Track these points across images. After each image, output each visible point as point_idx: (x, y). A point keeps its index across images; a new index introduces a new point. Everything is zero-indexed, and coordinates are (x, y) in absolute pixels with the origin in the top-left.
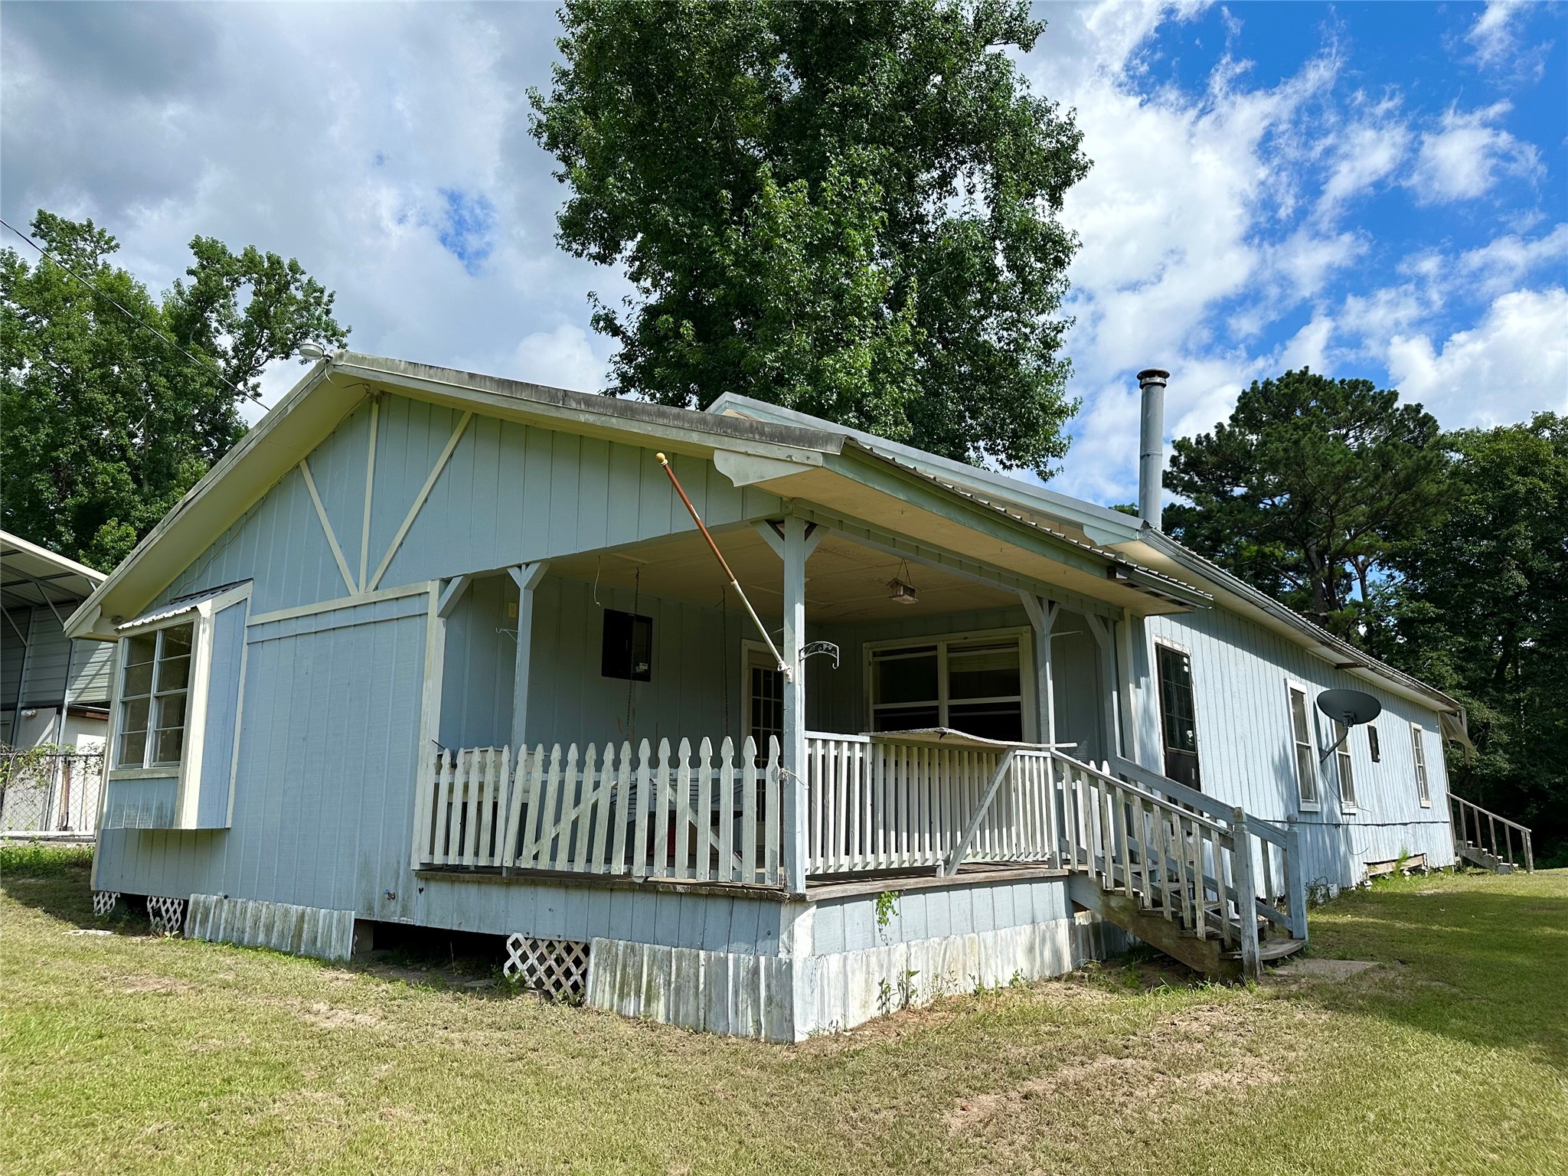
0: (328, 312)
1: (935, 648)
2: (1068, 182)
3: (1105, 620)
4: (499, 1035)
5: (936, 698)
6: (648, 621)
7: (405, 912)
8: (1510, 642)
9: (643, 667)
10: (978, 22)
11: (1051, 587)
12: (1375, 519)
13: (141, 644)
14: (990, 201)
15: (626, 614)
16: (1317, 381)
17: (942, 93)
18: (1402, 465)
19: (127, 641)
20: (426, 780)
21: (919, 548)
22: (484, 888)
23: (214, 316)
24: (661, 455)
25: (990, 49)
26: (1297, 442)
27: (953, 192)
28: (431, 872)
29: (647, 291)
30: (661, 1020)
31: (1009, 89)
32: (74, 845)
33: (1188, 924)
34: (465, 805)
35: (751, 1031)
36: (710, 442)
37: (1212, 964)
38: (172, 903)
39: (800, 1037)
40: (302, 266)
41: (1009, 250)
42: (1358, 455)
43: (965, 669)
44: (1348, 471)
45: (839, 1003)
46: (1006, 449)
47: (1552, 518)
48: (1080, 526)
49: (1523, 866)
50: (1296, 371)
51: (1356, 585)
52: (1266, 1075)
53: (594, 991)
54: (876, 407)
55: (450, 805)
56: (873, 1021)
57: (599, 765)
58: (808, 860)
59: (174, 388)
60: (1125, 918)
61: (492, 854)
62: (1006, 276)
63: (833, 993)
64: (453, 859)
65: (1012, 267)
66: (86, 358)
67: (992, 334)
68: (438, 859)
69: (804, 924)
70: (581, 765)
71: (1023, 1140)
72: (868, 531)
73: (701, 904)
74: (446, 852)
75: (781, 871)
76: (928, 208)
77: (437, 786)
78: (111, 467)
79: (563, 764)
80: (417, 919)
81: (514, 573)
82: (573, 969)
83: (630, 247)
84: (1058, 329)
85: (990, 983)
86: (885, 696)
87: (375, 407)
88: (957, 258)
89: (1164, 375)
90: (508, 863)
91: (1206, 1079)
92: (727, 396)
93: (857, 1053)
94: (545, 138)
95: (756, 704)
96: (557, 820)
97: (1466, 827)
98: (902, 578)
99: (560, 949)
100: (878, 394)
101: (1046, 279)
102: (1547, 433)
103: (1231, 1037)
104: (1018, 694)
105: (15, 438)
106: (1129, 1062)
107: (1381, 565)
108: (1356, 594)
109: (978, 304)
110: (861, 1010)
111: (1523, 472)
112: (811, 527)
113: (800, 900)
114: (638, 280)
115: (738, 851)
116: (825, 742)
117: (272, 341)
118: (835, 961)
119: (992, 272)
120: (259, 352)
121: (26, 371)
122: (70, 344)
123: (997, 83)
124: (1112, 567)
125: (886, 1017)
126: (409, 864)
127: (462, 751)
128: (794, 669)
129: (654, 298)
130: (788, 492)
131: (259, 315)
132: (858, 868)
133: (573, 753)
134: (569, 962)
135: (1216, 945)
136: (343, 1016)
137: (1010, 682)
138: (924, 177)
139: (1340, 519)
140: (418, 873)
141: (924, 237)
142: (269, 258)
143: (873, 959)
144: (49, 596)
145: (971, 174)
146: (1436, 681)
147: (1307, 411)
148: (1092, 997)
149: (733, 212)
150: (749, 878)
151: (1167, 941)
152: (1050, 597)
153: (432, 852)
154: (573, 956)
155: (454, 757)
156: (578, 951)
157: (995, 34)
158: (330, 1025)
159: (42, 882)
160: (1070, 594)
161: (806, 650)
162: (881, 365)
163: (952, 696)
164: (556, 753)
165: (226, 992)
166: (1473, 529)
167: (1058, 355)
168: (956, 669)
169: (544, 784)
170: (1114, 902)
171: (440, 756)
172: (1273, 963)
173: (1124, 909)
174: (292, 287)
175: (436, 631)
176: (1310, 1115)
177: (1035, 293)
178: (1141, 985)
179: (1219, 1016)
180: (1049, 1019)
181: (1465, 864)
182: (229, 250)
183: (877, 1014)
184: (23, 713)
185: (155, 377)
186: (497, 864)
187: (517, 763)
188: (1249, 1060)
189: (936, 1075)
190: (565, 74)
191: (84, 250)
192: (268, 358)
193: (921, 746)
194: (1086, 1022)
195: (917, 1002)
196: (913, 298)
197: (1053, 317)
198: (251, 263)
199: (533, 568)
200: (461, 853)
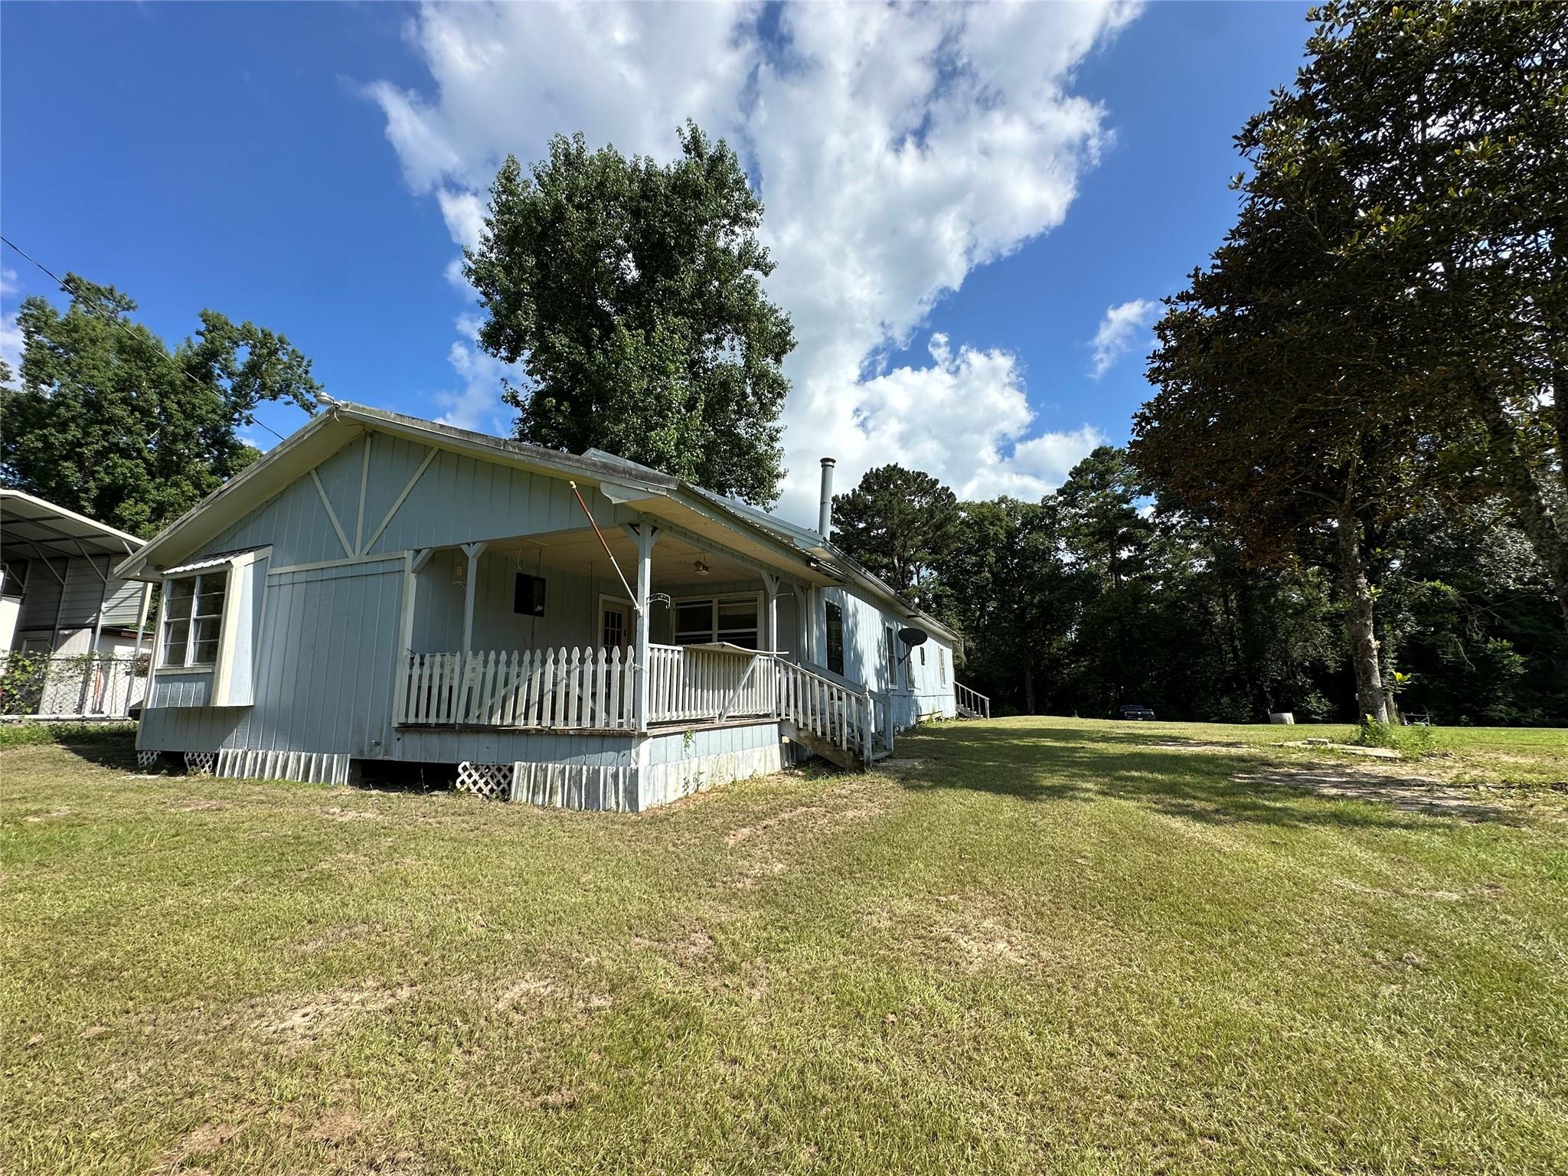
0: (306, 372)
1: (711, 602)
2: (784, 352)
3: (802, 588)
4: (460, 818)
5: (711, 629)
6: (544, 581)
7: (386, 753)
8: (983, 608)
9: (539, 608)
10: (740, 255)
11: (777, 569)
12: (925, 543)
13: (183, 585)
14: (745, 356)
15: (529, 577)
16: (902, 471)
17: (719, 293)
18: (938, 517)
19: (170, 583)
20: (403, 672)
21: (711, 544)
22: (442, 736)
23: (217, 365)
24: (572, 483)
25: (746, 272)
26: (890, 502)
27: (723, 348)
28: (405, 728)
29: (537, 382)
30: (559, 805)
31: (756, 297)
32: (106, 724)
33: (838, 744)
34: (430, 688)
35: (615, 807)
36: (598, 477)
37: (849, 763)
38: (205, 756)
39: (641, 809)
40: (288, 339)
41: (755, 384)
42: (919, 510)
43: (729, 613)
44: (914, 518)
45: (663, 791)
46: (747, 494)
47: (1003, 548)
48: (791, 538)
49: (985, 716)
50: (892, 465)
51: (915, 576)
52: (877, 811)
53: (516, 792)
54: (678, 464)
55: (419, 688)
56: (680, 799)
57: (520, 663)
58: (648, 715)
59: (184, 412)
60: (807, 742)
61: (449, 716)
62: (751, 399)
63: (660, 784)
64: (422, 720)
65: (755, 394)
66: (109, 384)
67: (742, 430)
68: (412, 720)
69: (645, 746)
70: (508, 663)
71: (767, 847)
72: (685, 533)
73: (585, 741)
74: (417, 716)
75: (632, 720)
76: (708, 354)
77: (410, 676)
78: (128, 463)
79: (497, 662)
80: (396, 757)
81: (465, 548)
82: (502, 781)
83: (527, 354)
84: (777, 431)
85: (739, 778)
86: (680, 629)
87: (369, 440)
88: (725, 385)
89: (834, 461)
90: (460, 720)
91: (850, 814)
92: (592, 450)
93: (675, 814)
94: (473, 279)
95: (606, 632)
96: (493, 695)
97: (961, 697)
98: (702, 561)
99: (494, 770)
100: (679, 456)
101: (773, 403)
102: (1004, 506)
103: (861, 795)
104: (756, 627)
105: (45, 435)
106: (814, 809)
107: (927, 567)
108: (915, 581)
109: (735, 412)
110: (674, 793)
111: (992, 524)
112: (654, 529)
113: (644, 736)
114: (532, 375)
115: (608, 711)
116: (659, 650)
117: (263, 386)
118: (662, 767)
119: (744, 395)
120: (253, 394)
121: (56, 388)
122: (95, 373)
123: (750, 292)
124: (808, 560)
125: (686, 797)
126: (390, 724)
127: (428, 655)
128: (643, 608)
129: (542, 386)
130: (643, 509)
131: (253, 369)
132: (674, 719)
133: (503, 656)
134: (500, 777)
135: (851, 753)
136: (351, 815)
137: (752, 621)
138: (707, 336)
139: (909, 543)
140: (397, 729)
141: (705, 371)
142: (262, 331)
143: (681, 767)
144: (85, 550)
145: (733, 339)
146: (950, 625)
147: (896, 486)
148: (791, 782)
149: (599, 342)
150: (614, 724)
151: (828, 753)
152: (777, 574)
153: (407, 716)
154: (502, 773)
155: (422, 658)
156: (505, 770)
157: (749, 264)
158: (345, 819)
159: (90, 747)
160: (786, 573)
161: (651, 598)
162: (681, 441)
163: (720, 628)
164: (492, 656)
165: (263, 806)
166: (970, 551)
167: (777, 445)
168: (722, 614)
169: (484, 674)
170: (802, 734)
171: (412, 659)
172: (877, 761)
173: (807, 737)
174: (280, 353)
175: (412, 581)
176: (898, 826)
177: (766, 411)
178: (815, 775)
179: (854, 786)
180: (771, 792)
181: (960, 715)
182: (230, 322)
183: (683, 795)
184: (61, 632)
185: (167, 403)
186: (452, 721)
187: (465, 662)
188: (870, 804)
189: (718, 821)
190: (487, 239)
191: (107, 307)
192: (260, 398)
193: (709, 653)
194: (791, 793)
195: (702, 789)
196: (700, 406)
197: (776, 424)
198: (247, 334)
199: (478, 545)
200: (427, 716)
